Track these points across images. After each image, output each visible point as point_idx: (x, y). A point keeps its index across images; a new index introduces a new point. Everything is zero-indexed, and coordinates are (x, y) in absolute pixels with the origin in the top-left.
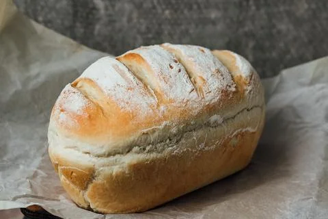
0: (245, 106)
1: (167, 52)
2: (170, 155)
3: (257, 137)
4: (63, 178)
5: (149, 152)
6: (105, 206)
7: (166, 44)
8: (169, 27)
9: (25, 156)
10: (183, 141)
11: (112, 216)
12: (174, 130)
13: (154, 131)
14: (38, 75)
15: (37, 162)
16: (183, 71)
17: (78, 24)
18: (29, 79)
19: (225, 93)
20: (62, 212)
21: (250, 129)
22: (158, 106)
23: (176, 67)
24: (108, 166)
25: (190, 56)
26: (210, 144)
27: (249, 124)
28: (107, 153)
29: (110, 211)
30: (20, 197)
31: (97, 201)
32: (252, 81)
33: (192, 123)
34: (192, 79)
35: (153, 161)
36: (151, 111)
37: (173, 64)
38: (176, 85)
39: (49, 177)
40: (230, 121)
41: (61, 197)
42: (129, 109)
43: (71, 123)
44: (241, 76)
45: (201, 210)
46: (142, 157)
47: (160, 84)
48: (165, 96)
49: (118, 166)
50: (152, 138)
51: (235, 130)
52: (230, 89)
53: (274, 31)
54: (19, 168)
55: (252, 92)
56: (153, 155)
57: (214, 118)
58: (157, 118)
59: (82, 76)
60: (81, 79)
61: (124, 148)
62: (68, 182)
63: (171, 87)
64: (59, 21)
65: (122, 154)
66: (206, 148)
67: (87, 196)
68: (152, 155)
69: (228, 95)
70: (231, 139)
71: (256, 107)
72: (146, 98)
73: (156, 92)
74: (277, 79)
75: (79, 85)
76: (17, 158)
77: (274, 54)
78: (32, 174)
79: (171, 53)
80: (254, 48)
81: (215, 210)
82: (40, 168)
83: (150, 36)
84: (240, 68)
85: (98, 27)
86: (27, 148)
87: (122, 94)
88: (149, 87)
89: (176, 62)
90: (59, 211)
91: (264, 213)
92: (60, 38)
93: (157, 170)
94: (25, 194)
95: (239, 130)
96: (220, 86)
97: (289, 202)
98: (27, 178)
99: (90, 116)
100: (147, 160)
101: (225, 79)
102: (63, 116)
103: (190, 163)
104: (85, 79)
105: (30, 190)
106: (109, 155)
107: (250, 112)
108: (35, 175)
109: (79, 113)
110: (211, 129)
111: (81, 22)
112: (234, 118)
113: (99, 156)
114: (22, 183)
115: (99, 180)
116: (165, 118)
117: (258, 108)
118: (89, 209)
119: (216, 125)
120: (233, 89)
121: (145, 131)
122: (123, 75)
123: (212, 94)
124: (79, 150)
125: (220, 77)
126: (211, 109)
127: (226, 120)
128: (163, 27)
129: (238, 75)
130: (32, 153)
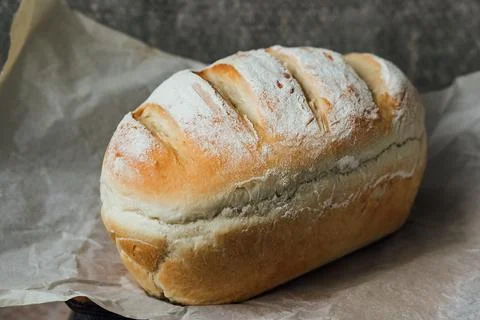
0: (393, 140)
1: (276, 62)
2: (279, 218)
3: (416, 184)
4: (123, 253)
5: (246, 215)
6: (185, 295)
7: (275, 48)
8: (289, 14)
9: (71, 219)
10: (298, 196)
11: (196, 308)
12: (284, 182)
13: (253, 184)
14: (88, 97)
15: (88, 227)
16: (298, 92)
17: (151, 14)
18: (75, 103)
19: (361, 122)
20: (123, 304)
21: (403, 174)
22: (259, 146)
23: (287, 84)
24: (187, 237)
25: (309, 67)
26: (341, 199)
27: (400, 166)
28: (184, 219)
29: (193, 301)
30: (61, 283)
31: (173, 288)
32: (405, 102)
33: (311, 170)
34: (311, 103)
35: (254, 228)
36: (248, 153)
37: (283, 81)
38: (286, 113)
39: (106, 249)
40: (371, 164)
41: (123, 280)
42: (215, 152)
43: (131, 174)
44: (387, 95)
45: (329, 297)
46: (236, 222)
47: (263, 112)
48: (270, 130)
49: (200, 237)
50: (250, 194)
51: (378, 177)
52: (369, 117)
53: (450, 14)
54: (61, 237)
55: (404, 119)
56: (254, 220)
57: (345, 160)
58: (257, 165)
59: (150, 100)
60: (148, 105)
61: (210, 210)
62: (130, 260)
63: (279, 117)
64: (122, 10)
65: (207, 218)
66: (335, 206)
67: (158, 280)
68: (251, 220)
69: (366, 126)
70: (372, 190)
71: (411, 139)
72: (241, 134)
73: (255, 125)
74: (449, 92)
75: (145, 114)
76: (58, 223)
77: (451, 49)
78: (80, 246)
79: (282, 63)
80: (420, 41)
81: (348, 298)
82: (92, 236)
83: (261, 27)
84: (387, 83)
85: (181, 17)
86: (73, 206)
87: (204, 130)
88: (245, 117)
89: (287, 76)
90: (117, 303)
91: (422, 301)
92: (121, 39)
93: (259, 240)
94: (68, 277)
95: (385, 176)
96: (354, 113)
97: (460, 282)
98: (73, 252)
99: (157, 164)
100: (245, 227)
101: (361, 102)
102: (119, 163)
103: (310, 228)
104: (153, 106)
105: (76, 271)
106: (187, 221)
107: (402, 148)
108: (85, 247)
109: (142, 159)
110: (341, 176)
111: (156, 11)
112: (376, 158)
113: (172, 223)
114: (65, 260)
115: (174, 258)
116: (269, 164)
117: (415, 142)
118: (163, 299)
119: (349, 170)
120: (374, 116)
121: (240, 184)
122: (207, 100)
123: (341, 125)
124: (143, 214)
125: (353, 97)
126: (340, 148)
127: (363, 163)
128: (280, 13)
129: (383, 93)
130: (81, 213)
